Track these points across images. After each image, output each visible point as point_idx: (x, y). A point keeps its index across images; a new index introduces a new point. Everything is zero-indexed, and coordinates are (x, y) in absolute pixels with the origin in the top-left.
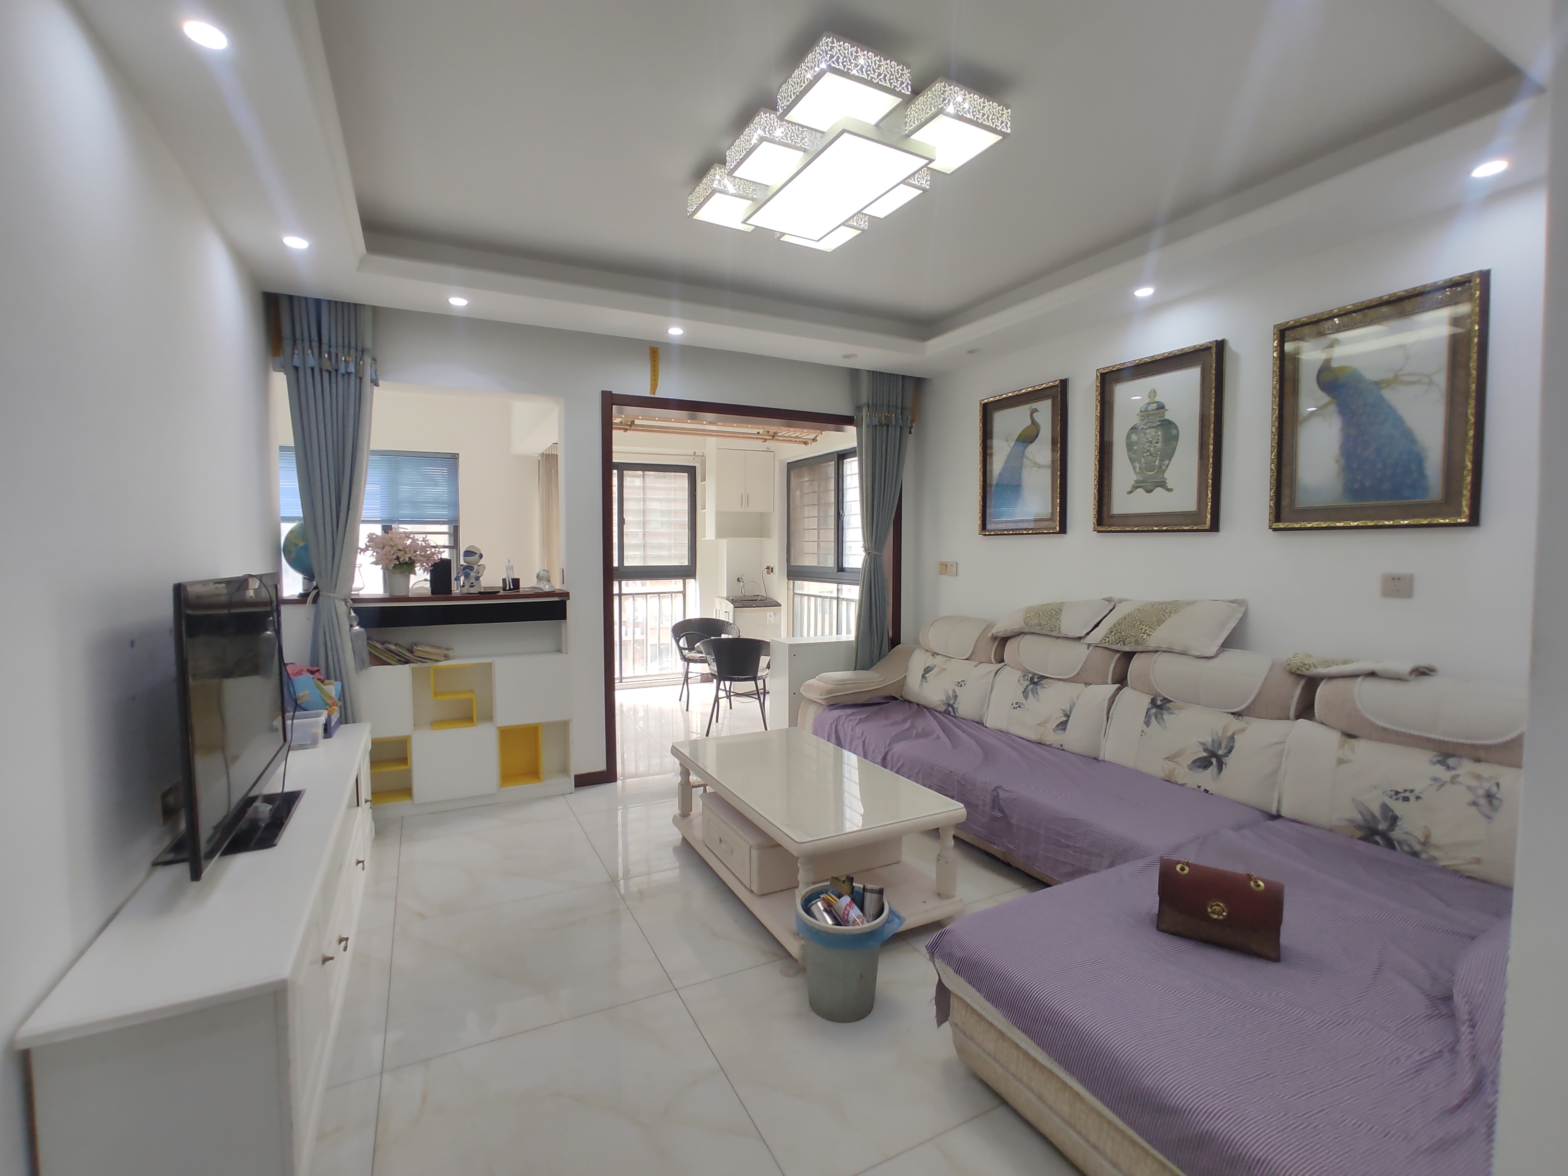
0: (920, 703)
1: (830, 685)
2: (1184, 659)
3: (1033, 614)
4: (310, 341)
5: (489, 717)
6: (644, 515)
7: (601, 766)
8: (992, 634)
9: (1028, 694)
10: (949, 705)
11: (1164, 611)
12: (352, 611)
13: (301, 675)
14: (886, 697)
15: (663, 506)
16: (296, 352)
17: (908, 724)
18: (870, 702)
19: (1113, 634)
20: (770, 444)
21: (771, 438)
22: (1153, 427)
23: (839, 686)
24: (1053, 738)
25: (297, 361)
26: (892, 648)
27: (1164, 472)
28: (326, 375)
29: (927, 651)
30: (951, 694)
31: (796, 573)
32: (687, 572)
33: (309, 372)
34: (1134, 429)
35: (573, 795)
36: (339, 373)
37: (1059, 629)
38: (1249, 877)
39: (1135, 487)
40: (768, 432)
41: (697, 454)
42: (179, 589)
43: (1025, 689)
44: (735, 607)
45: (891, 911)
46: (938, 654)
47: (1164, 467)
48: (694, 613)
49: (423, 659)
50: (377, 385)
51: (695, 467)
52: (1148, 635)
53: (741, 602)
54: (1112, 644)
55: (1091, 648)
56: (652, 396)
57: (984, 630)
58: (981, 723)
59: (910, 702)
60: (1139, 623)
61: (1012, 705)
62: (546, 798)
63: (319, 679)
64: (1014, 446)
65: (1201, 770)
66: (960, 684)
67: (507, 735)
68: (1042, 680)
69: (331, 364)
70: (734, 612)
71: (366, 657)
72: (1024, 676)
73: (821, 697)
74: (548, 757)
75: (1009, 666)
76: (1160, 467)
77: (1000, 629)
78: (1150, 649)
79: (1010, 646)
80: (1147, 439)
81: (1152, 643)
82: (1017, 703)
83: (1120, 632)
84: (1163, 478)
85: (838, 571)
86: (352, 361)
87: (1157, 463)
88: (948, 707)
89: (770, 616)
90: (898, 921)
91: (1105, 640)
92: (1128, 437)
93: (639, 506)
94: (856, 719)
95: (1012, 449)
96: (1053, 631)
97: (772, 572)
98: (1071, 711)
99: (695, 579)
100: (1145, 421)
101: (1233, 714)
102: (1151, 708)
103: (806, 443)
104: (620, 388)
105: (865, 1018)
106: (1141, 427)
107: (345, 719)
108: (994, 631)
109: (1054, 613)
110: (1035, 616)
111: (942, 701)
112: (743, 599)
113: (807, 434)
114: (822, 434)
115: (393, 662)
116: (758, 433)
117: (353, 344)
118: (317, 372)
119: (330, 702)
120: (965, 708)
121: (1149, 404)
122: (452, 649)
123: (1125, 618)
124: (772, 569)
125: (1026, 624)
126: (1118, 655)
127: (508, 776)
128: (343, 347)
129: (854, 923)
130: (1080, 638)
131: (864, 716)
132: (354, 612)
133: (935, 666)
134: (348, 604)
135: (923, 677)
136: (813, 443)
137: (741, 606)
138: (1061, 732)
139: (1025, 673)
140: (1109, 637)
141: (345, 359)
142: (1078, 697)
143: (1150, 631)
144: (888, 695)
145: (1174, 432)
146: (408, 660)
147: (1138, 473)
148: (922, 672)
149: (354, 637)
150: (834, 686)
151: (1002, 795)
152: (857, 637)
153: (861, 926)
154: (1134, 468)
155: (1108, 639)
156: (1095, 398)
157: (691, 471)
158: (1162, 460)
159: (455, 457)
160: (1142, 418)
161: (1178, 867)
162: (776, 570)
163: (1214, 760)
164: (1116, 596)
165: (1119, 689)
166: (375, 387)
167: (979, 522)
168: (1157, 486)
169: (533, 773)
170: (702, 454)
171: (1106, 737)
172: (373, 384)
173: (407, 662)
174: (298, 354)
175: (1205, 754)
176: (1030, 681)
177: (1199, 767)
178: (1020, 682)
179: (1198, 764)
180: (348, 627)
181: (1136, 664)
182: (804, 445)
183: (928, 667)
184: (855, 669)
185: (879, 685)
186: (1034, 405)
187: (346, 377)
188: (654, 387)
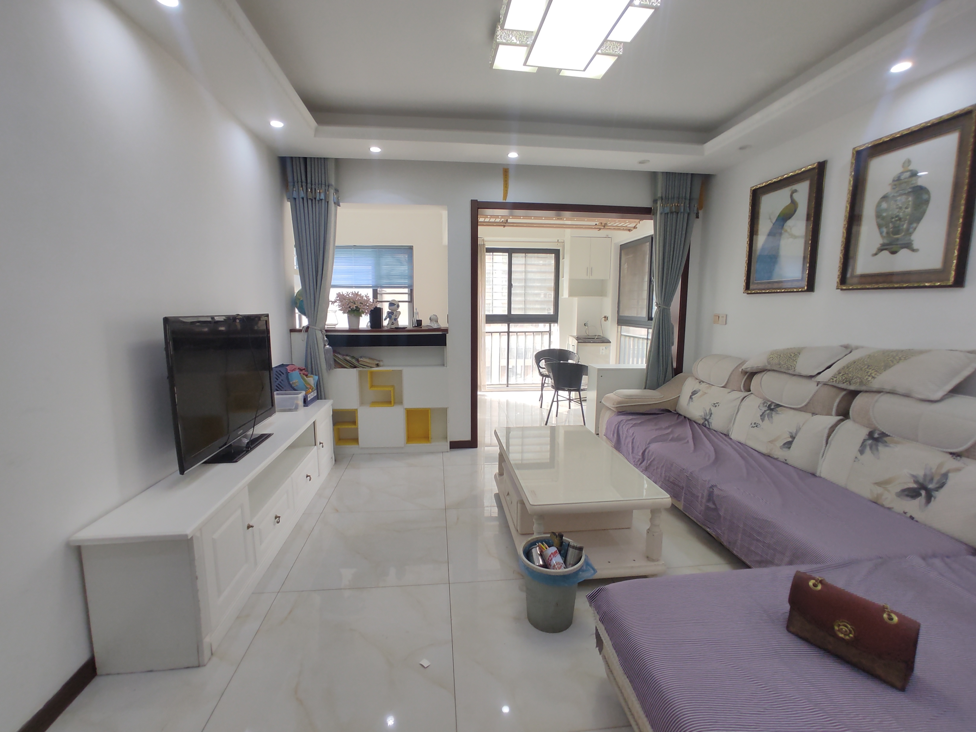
0: (686, 416)
1: (620, 398)
2: (905, 401)
3: (776, 355)
4: (302, 182)
5: (401, 403)
6: (525, 282)
7: (467, 437)
8: (742, 369)
9: (765, 417)
10: (706, 420)
11: (894, 358)
12: (325, 337)
13: (295, 371)
14: (663, 410)
15: (538, 276)
16: (295, 189)
17: (669, 431)
18: (649, 412)
19: (841, 375)
20: (603, 233)
21: (603, 227)
22: (905, 194)
23: (627, 400)
24: (779, 453)
25: (295, 195)
26: (675, 375)
27: (911, 234)
28: (310, 202)
29: (697, 379)
30: (708, 412)
31: (623, 321)
32: (552, 319)
33: (301, 200)
34: (885, 198)
35: (449, 453)
36: (317, 199)
37: (795, 368)
38: (883, 609)
39: (881, 250)
40: (601, 223)
41: (559, 241)
42: (166, 320)
43: (763, 413)
44: (578, 343)
45: (587, 563)
46: (703, 382)
47: (911, 230)
48: (556, 345)
49: (364, 366)
50: (339, 206)
51: (559, 250)
52: (873, 377)
53: (582, 340)
54: (839, 383)
55: (819, 385)
56: (504, 201)
57: (739, 365)
58: (727, 435)
59: (680, 415)
60: (866, 367)
61: (751, 424)
62: (432, 453)
63: (304, 374)
64: (775, 222)
65: (909, 499)
66: (715, 405)
67: (411, 414)
68: (778, 407)
69: (312, 194)
70: (578, 346)
71: (332, 362)
72: (764, 403)
73: (613, 406)
74: (434, 429)
75: (754, 394)
76: (908, 229)
77: (749, 365)
78: (874, 389)
79: (756, 380)
80: (898, 205)
81: (876, 384)
82: (755, 424)
83: (848, 374)
84: (910, 239)
85: (648, 320)
86: (323, 192)
87: (905, 226)
88: (705, 421)
89: (603, 349)
90: (593, 571)
91: (833, 379)
92: (879, 205)
93: (522, 276)
94: (632, 423)
95: (774, 224)
96: (789, 370)
97: (607, 320)
98: (796, 434)
99: (557, 323)
100: (897, 189)
101: (951, 453)
102: (867, 439)
103: (629, 230)
104: (482, 198)
105: (560, 633)
106: (892, 195)
107: (319, 397)
108: (743, 367)
109: (793, 355)
110: (777, 357)
111: (701, 416)
112: (587, 337)
113: (629, 222)
114: (639, 223)
115: (347, 367)
116: (596, 224)
117: (323, 181)
118: (305, 199)
119: (308, 387)
120: (717, 423)
121: (902, 173)
122: (382, 361)
123: (855, 362)
124: (607, 317)
125: (769, 363)
126: (844, 393)
127: (411, 438)
128: (319, 184)
129: (554, 568)
130: (812, 377)
131: (639, 422)
132: (326, 337)
133: (700, 390)
134: (323, 333)
135: (691, 397)
136: (634, 230)
137: (582, 342)
138: (786, 450)
139: (765, 401)
140: (836, 377)
141: (319, 191)
142: (803, 424)
143: (875, 374)
144: (664, 408)
145: (925, 197)
146: (356, 366)
147: (884, 237)
148: (690, 394)
149: (326, 352)
150: (623, 399)
151: (716, 491)
152: (648, 366)
153: (558, 571)
154: (881, 233)
155: (835, 379)
156: (849, 173)
157: (557, 253)
158: (910, 223)
159: (411, 248)
160: (894, 187)
161: (811, 583)
162: (609, 319)
163: (923, 493)
164: (853, 342)
165: (842, 420)
166: (338, 207)
167: (744, 284)
168: (902, 248)
169: (426, 437)
170: (563, 241)
171: (823, 458)
172: (337, 205)
173: (355, 367)
174: (295, 191)
175: (915, 486)
176: (768, 407)
177: (907, 496)
178: (760, 407)
179: (906, 493)
180: (323, 346)
181: (858, 402)
182: (628, 232)
183: (695, 391)
184: (645, 388)
185: (658, 401)
186: (795, 187)
187: (320, 202)
188: (505, 195)
